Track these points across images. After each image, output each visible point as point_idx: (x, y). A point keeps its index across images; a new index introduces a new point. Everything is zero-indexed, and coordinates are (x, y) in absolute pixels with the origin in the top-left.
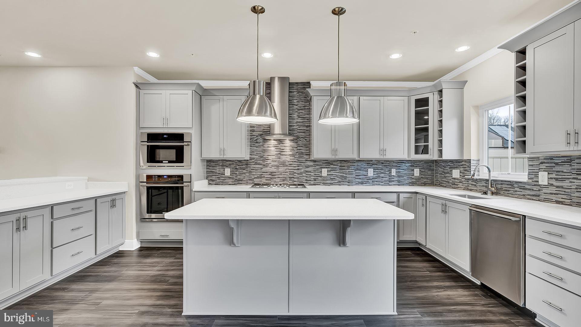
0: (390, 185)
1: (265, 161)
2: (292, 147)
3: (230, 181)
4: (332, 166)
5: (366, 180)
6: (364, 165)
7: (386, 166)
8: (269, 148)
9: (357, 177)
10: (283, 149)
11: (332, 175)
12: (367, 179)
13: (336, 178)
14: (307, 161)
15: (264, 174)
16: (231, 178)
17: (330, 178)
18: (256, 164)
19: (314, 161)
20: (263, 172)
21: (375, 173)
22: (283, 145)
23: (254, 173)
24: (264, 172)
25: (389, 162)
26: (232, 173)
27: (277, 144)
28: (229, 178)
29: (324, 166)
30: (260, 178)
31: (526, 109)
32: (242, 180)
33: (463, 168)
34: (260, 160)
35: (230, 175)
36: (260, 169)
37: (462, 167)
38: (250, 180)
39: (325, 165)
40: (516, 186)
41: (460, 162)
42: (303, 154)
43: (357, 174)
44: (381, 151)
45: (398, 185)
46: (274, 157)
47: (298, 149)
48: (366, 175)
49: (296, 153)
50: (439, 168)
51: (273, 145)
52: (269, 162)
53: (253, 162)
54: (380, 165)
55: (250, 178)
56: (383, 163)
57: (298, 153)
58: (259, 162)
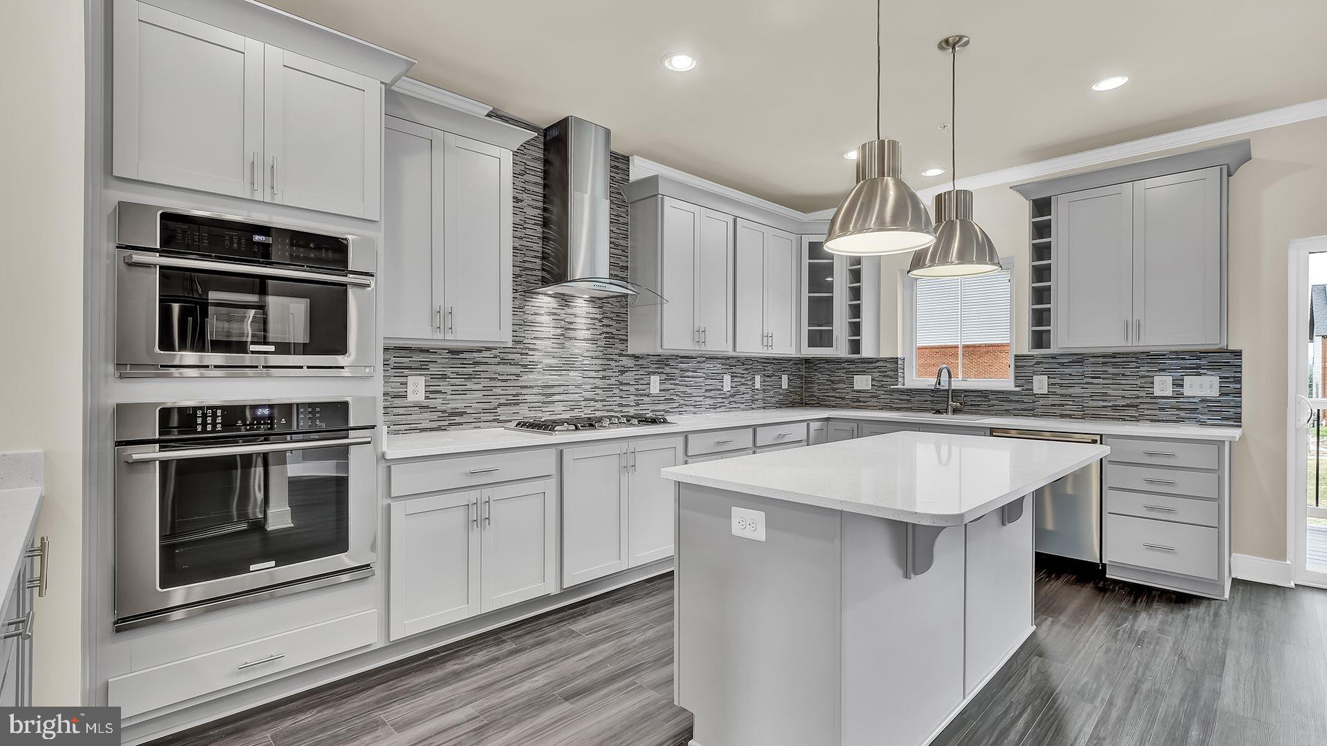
0: (753, 409)
1: (527, 354)
2: (592, 319)
3: (425, 419)
4: (667, 370)
5: (720, 400)
6: (717, 367)
7: (748, 369)
8: (539, 318)
9: (708, 394)
10: (571, 323)
11: (668, 390)
12: (722, 398)
13: (675, 397)
14: (621, 355)
15: (524, 391)
16: (427, 407)
17: (663, 398)
18: (504, 362)
19: (636, 357)
20: (522, 387)
21: (734, 385)
22: (569, 311)
23: (499, 391)
24: (525, 387)
25: (751, 362)
26: (431, 392)
27: (556, 306)
28: (421, 407)
29: (653, 368)
30: (515, 404)
31: (1050, 286)
32: (461, 414)
33: (878, 372)
34: (515, 350)
35: (427, 398)
36: (514, 377)
37: (876, 370)
38: (485, 411)
39: (656, 366)
40: (991, 397)
41: (872, 363)
42: (613, 338)
43: (708, 387)
44: (765, 339)
45: (764, 408)
46: (548, 343)
47: (603, 326)
48: (720, 390)
49: (601, 334)
50: (817, 374)
51: (547, 310)
52: (537, 356)
53: (495, 357)
54: (740, 368)
55: (486, 406)
56: (743, 364)
57: (603, 336)
58: (511, 356)
